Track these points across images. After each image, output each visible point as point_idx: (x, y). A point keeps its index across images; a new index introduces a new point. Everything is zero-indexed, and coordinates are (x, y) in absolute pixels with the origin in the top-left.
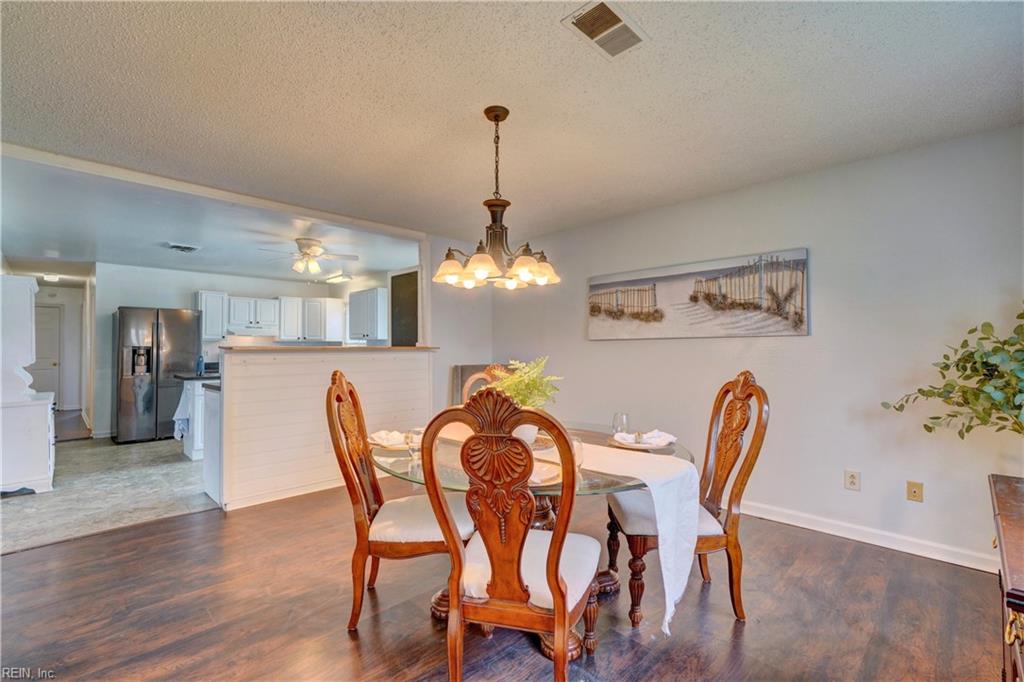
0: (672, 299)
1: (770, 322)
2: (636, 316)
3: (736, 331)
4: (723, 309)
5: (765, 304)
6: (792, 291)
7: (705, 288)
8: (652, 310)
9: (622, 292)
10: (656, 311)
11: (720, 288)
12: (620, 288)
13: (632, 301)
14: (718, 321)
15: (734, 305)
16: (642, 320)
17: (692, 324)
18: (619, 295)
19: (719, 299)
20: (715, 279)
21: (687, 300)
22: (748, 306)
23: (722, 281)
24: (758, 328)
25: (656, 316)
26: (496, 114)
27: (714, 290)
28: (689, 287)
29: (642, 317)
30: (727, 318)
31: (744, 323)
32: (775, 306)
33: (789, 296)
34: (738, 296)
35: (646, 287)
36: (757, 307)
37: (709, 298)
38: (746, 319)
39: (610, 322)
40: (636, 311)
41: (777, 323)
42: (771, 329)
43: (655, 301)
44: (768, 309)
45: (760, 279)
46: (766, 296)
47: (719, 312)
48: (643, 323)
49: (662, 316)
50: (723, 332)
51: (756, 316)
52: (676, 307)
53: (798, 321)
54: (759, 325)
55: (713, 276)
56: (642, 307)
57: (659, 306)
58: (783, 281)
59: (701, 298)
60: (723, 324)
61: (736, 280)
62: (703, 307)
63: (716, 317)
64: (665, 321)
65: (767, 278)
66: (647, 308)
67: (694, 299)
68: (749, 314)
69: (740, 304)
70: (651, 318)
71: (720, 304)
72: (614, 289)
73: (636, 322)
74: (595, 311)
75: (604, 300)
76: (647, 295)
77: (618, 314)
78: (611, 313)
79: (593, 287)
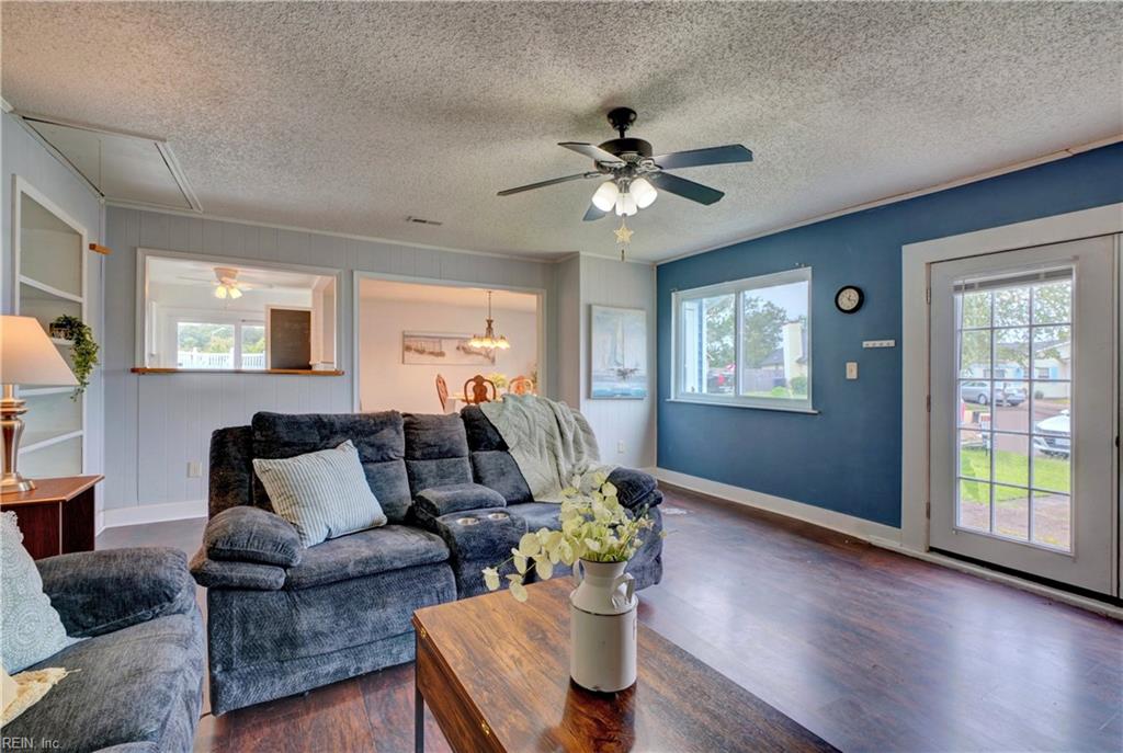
0: (449, 347)
2: (432, 353)
4: (469, 353)
5: (484, 353)
7: (461, 344)
8: (440, 351)
9: (422, 341)
10: (442, 352)
12: (421, 339)
13: (429, 347)
15: (473, 352)
16: (435, 355)
19: (468, 349)
20: (466, 342)
21: (455, 349)
25: (441, 354)
27: (466, 346)
28: (456, 343)
30: (470, 357)
32: (486, 354)
35: (436, 340)
37: (462, 349)
38: (478, 358)
39: (417, 355)
40: (431, 351)
41: (487, 360)
43: (441, 347)
46: (484, 351)
48: (436, 357)
49: (444, 354)
52: (450, 351)
53: (493, 361)
56: (435, 349)
57: (443, 350)
62: (462, 352)
63: (467, 356)
64: (446, 357)
66: (437, 350)
67: (458, 348)
70: (439, 355)
72: (418, 339)
73: (432, 357)
74: (408, 348)
75: (414, 345)
76: (437, 344)
77: (421, 352)
78: (417, 351)
79: (405, 336)
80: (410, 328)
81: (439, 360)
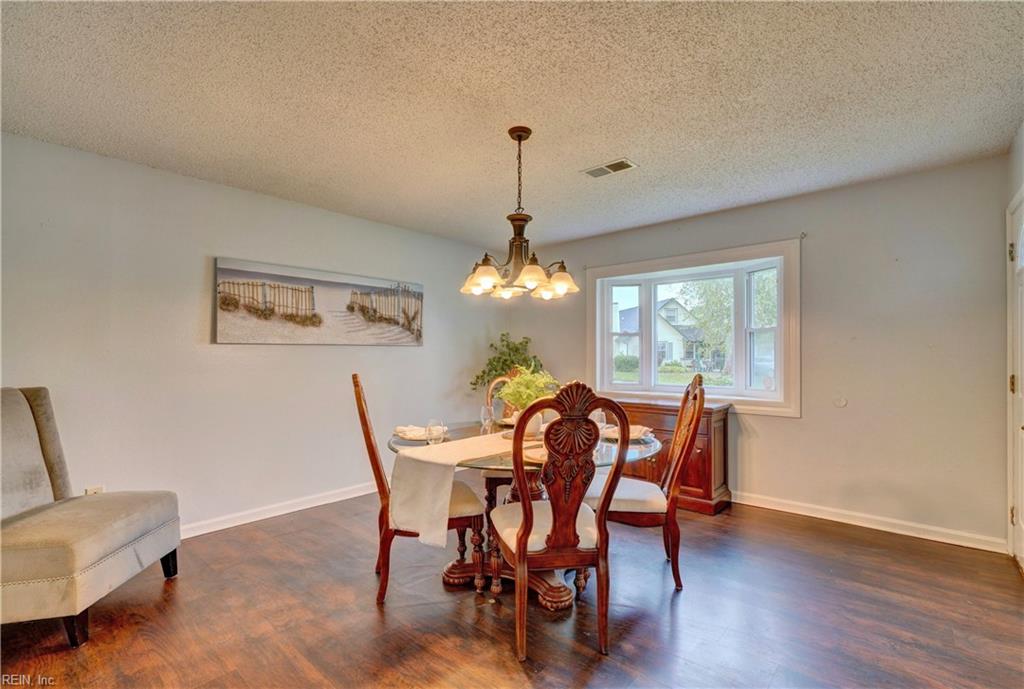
0: (330, 305)
1: (404, 335)
2: (290, 318)
3: (383, 341)
4: (373, 321)
5: (401, 321)
6: (416, 313)
7: (360, 300)
8: (309, 313)
9: (270, 286)
10: (315, 315)
11: (372, 302)
12: (268, 282)
13: (285, 301)
14: (368, 332)
15: (381, 319)
16: (298, 323)
17: (349, 332)
18: (268, 289)
19: (371, 312)
20: (368, 294)
21: (344, 309)
22: (391, 321)
23: (373, 297)
24: (397, 339)
25: (313, 320)
26: (520, 134)
27: (367, 304)
28: (346, 297)
29: (298, 319)
30: (377, 329)
31: (388, 335)
32: (406, 323)
33: (414, 318)
34: (384, 312)
35: (303, 288)
36: (397, 323)
37: (363, 310)
38: (389, 331)
39: (254, 322)
40: (289, 311)
41: (408, 336)
42: (404, 340)
43: (313, 304)
44: (403, 326)
45: (399, 302)
46: (402, 315)
47: (370, 323)
48: (300, 327)
49: (320, 322)
50: (373, 341)
51: (396, 329)
52: (335, 314)
53: (419, 336)
54: (398, 336)
55: (368, 291)
56: (297, 309)
57: (318, 310)
58: (412, 305)
59: (356, 308)
60: (373, 334)
61: (383, 298)
62: (358, 318)
63: (368, 327)
64: (323, 328)
65: (402, 301)
66: (304, 309)
67: (351, 308)
68: (392, 328)
69: (386, 319)
70: (308, 322)
71: (371, 316)
72: (259, 281)
73: (291, 326)
74: (227, 303)
75: (243, 292)
76: (304, 297)
77: (265, 313)
78: (253, 310)
79: (217, 270)
80: (234, 252)
81: (309, 334)
